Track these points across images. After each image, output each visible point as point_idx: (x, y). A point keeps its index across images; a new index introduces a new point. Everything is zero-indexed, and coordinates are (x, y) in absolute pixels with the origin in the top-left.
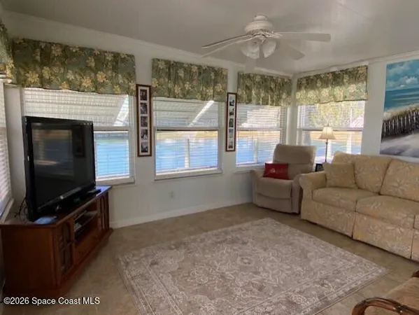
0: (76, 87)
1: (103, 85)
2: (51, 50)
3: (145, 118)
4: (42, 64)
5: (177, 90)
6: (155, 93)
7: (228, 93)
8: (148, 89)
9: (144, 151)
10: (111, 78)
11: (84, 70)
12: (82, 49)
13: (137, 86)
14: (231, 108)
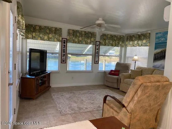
0: (42, 39)
1: (51, 38)
2: (36, 27)
3: (64, 50)
4: (33, 32)
5: (76, 40)
6: (68, 41)
7: (96, 42)
8: (66, 40)
9: (63, 61)
10: (54, 36)
11: (46, 33)
12: (45, 27)
13: (62, 39)
14: (97, 47)
